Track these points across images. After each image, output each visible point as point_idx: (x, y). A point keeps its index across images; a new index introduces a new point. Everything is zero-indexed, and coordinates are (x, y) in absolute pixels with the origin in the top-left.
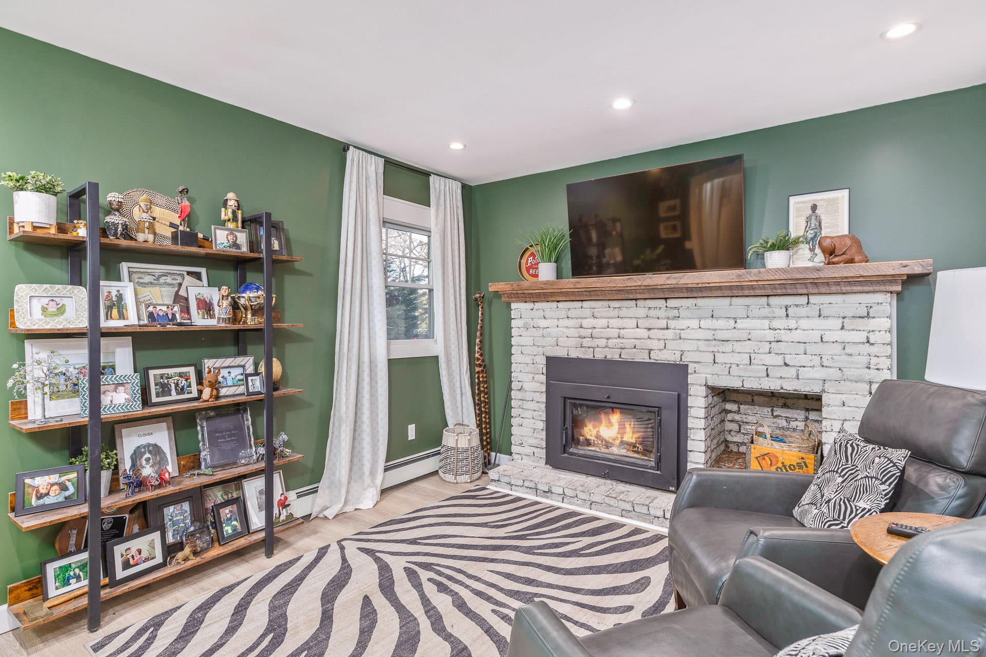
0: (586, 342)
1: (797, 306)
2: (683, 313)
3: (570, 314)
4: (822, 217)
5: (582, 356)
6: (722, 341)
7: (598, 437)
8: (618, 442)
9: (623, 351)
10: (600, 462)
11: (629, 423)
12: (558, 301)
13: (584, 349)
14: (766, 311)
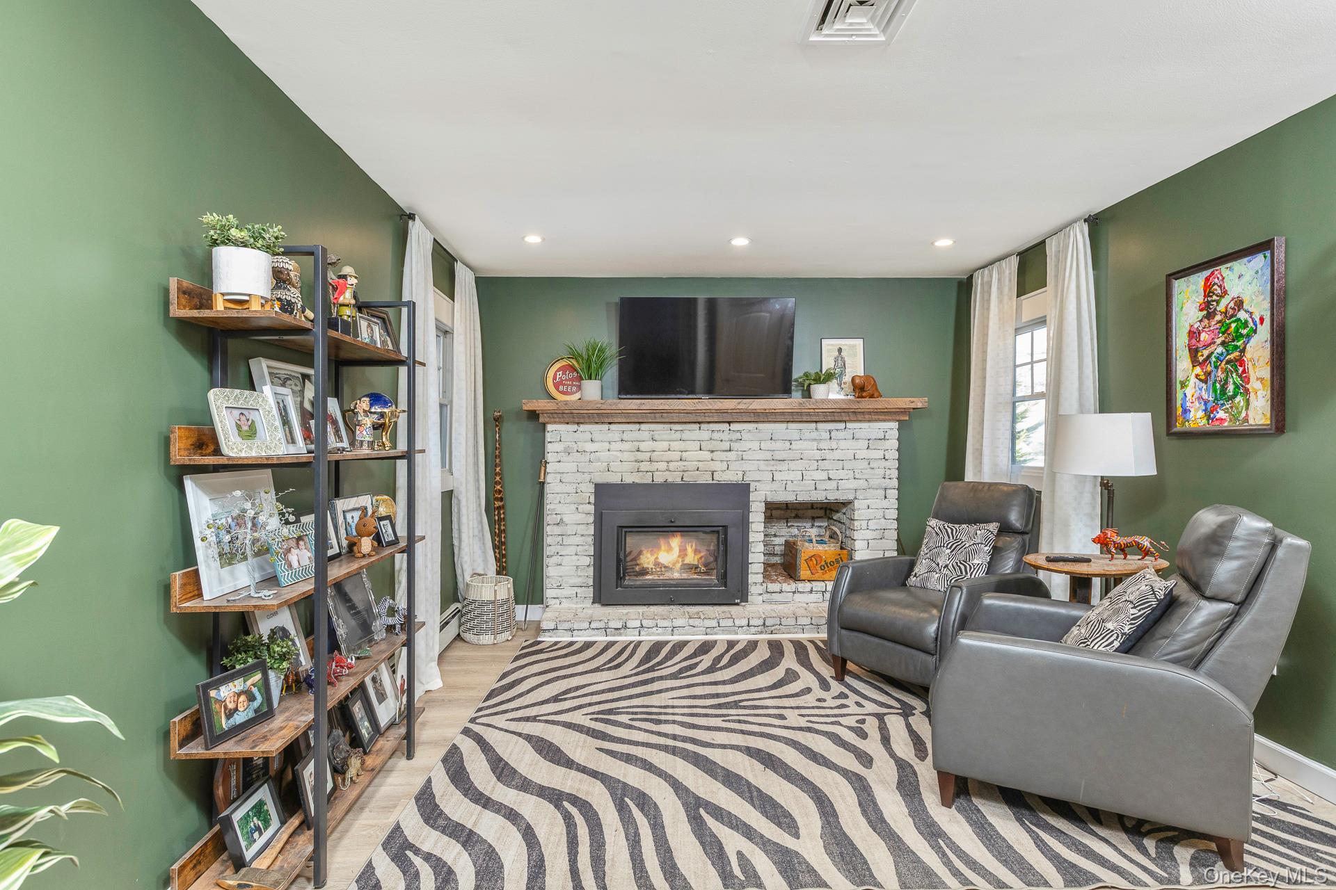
0: (645, 466)
1: (837, 430)
2: (745, 436)
3: (625, 437)
4: (846, 359)
5: (637, 481)
6: (779, 461)
7: (657, 564)
8: (678, 566)
9: (686, 474)
10: (661, 589)
11: (690, 544)
12: (610, 423)
13: (641, 473)
14: (814, 435)
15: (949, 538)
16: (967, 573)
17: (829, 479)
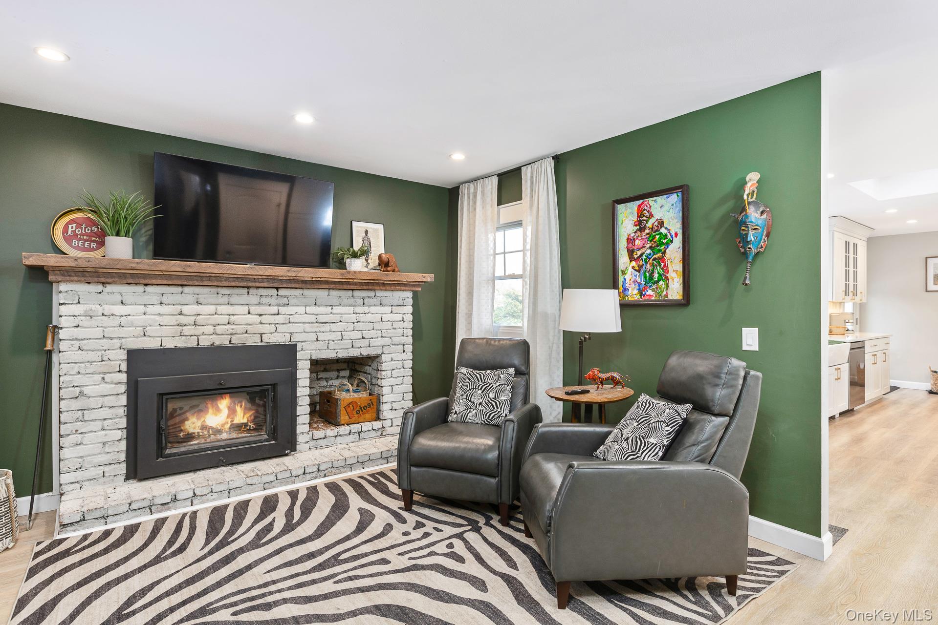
0: (187, 330)
1: (369, 297)
2: (292, 301)
3: (165, 299)
4: (371, 240)
5: (181, 345)
6: (322, 323)
7: (204, 427)
8: (228, 426)
9: (234, 337)
10: (209, 452)
11: (239, 405)
12: (146, 285)
13: (184, 338)
14: (351, 301)
15: (479, 381)
16: (497, 408)
17: (363, 338)
